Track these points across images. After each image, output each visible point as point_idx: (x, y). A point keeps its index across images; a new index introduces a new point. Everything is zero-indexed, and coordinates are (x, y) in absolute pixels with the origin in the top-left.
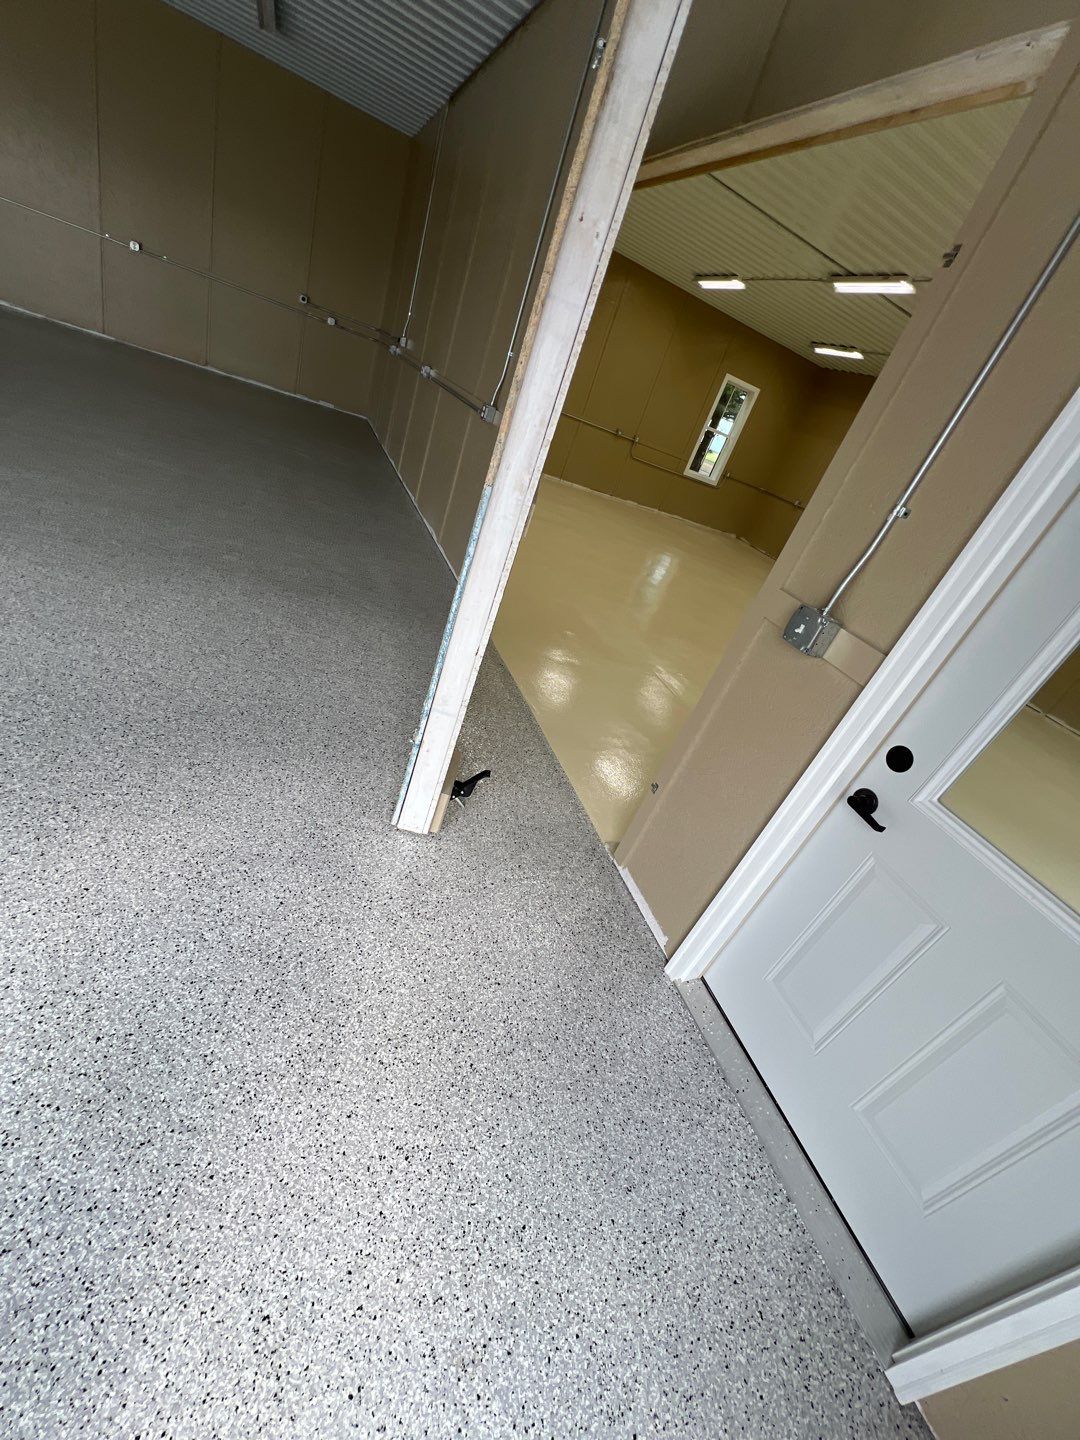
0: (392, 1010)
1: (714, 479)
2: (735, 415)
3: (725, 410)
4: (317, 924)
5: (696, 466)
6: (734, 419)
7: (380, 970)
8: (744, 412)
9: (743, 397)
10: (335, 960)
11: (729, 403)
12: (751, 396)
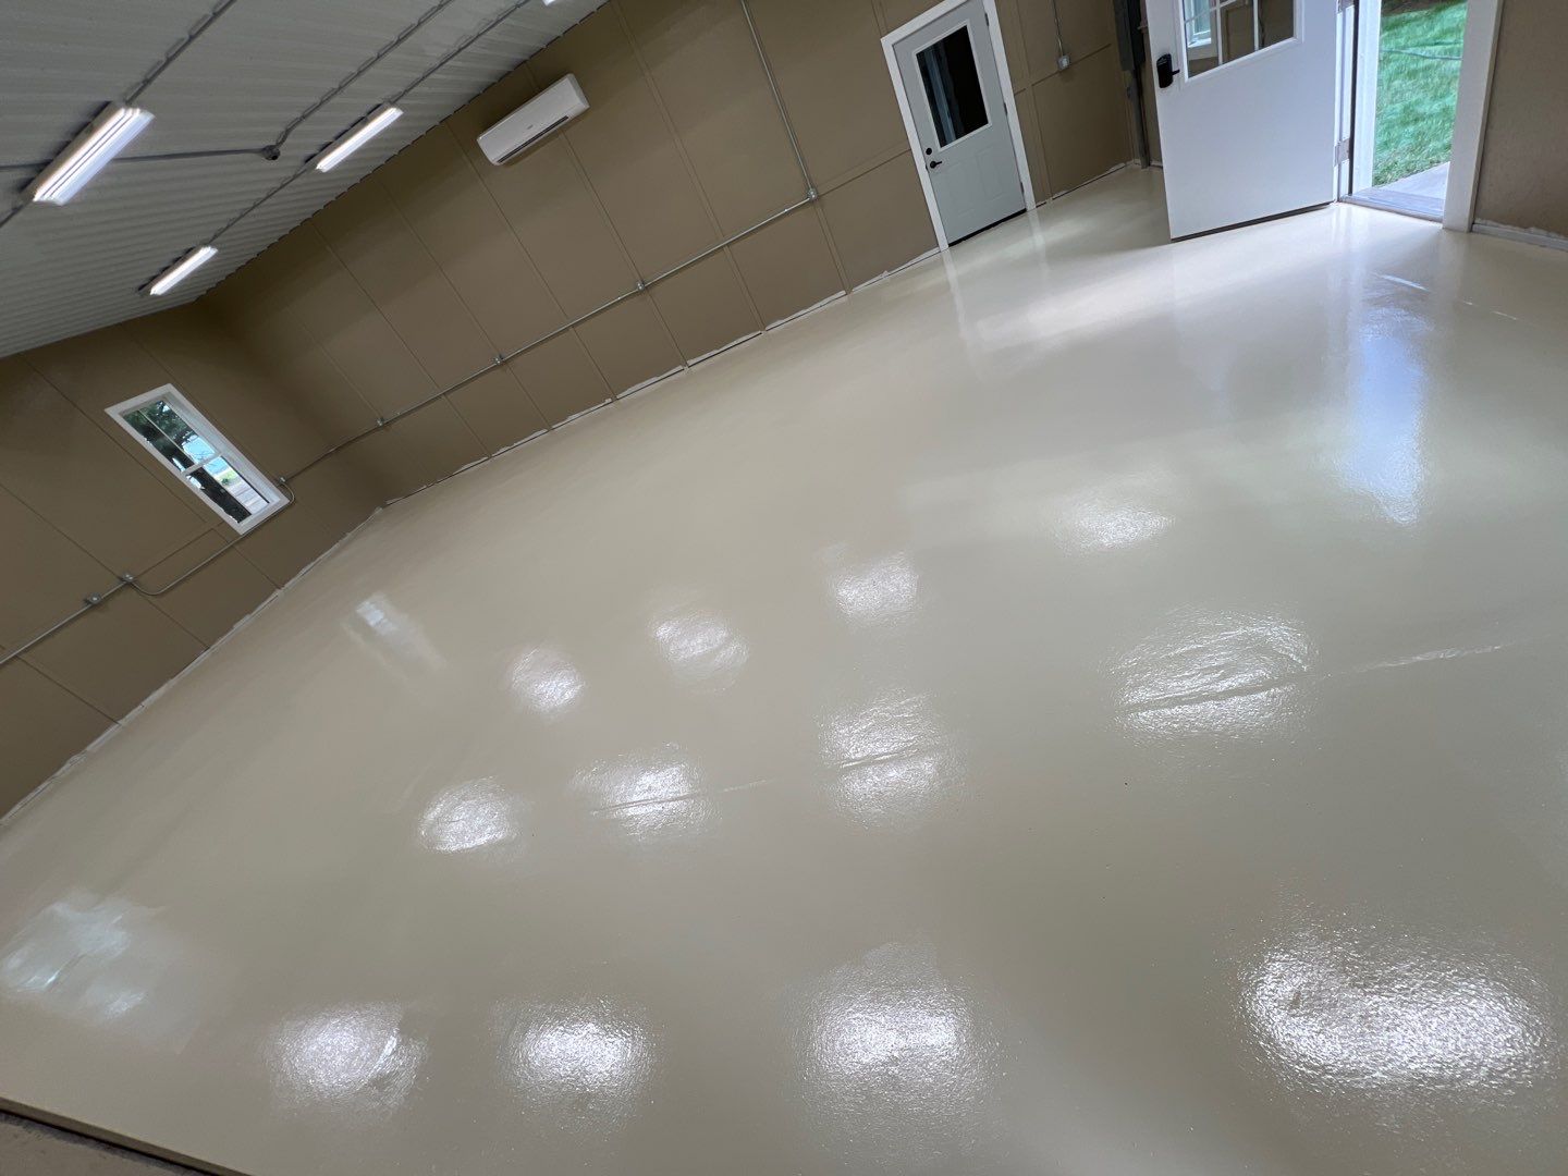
1: (277, 499)
2: (189, 429)
3: (171, 439)
5: (240, 512)
6: (194, 433)
8: (189, 414)
9: (166, 408)
11: (164, 432)
12: (170, 398)
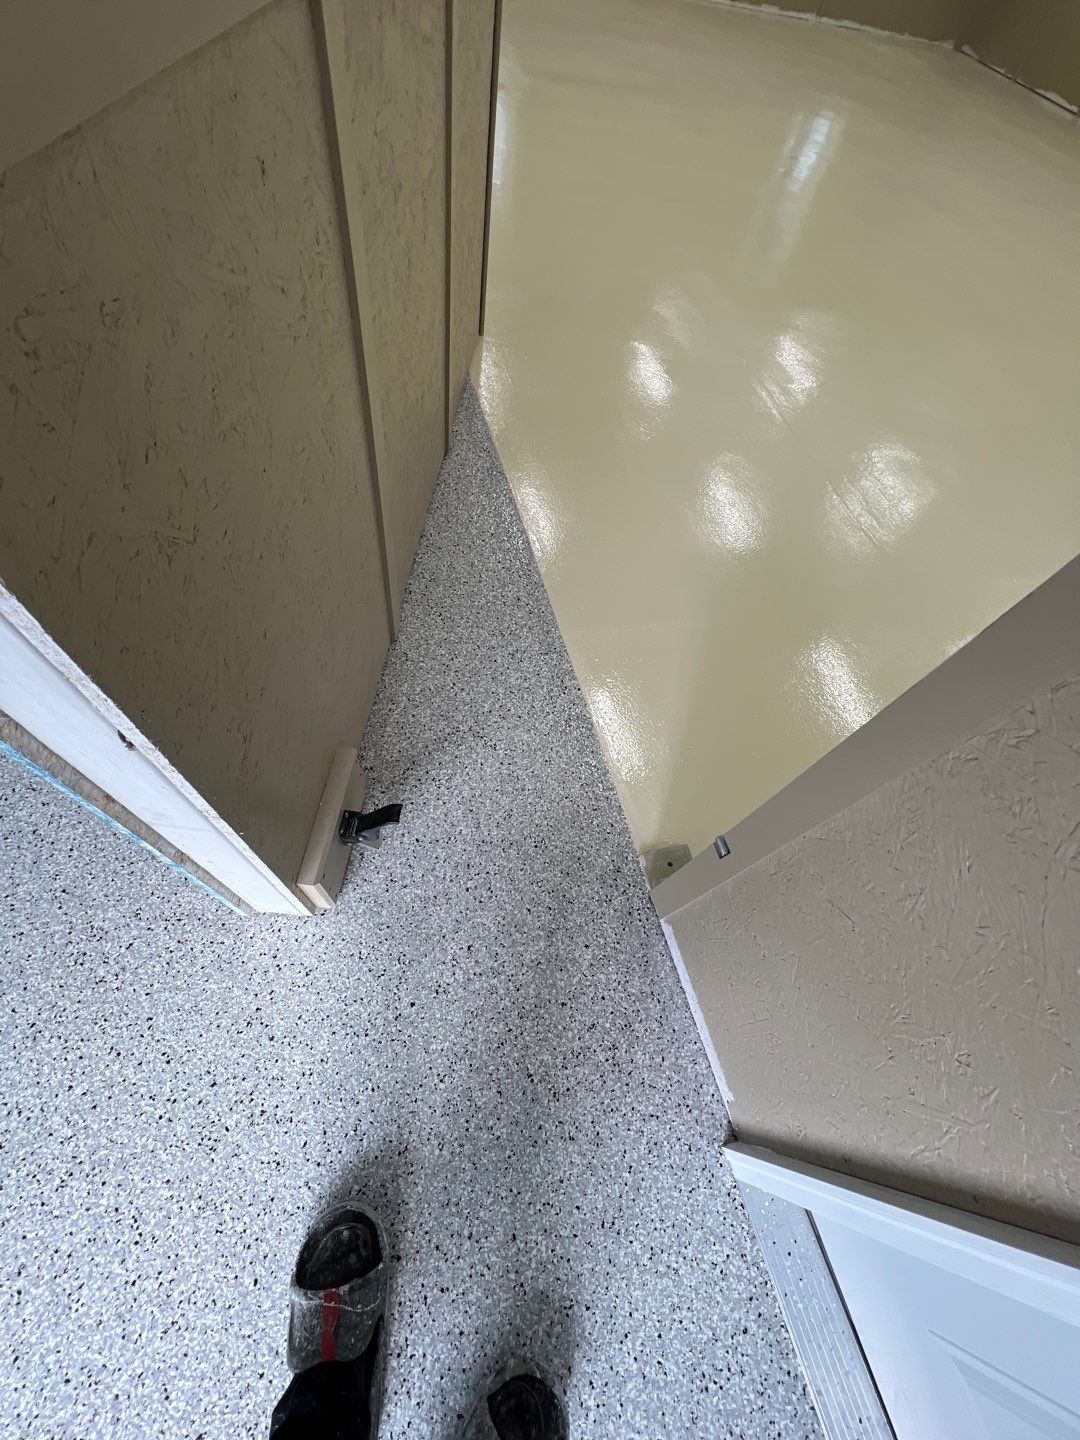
0: (183, 1377)
4: (63, 1185)
7: (173, 1274)
10: (86, 1269)
